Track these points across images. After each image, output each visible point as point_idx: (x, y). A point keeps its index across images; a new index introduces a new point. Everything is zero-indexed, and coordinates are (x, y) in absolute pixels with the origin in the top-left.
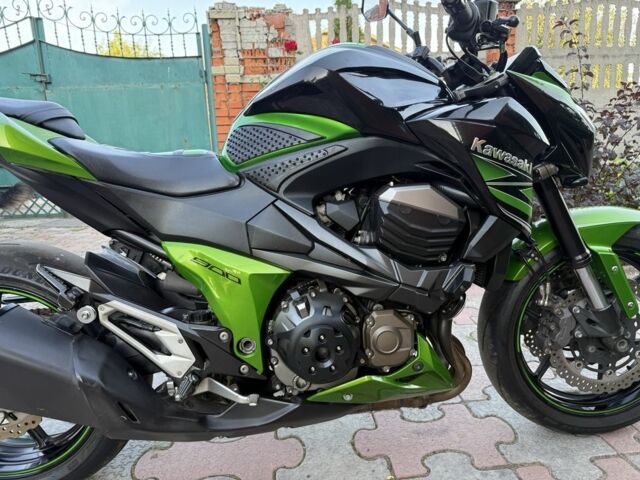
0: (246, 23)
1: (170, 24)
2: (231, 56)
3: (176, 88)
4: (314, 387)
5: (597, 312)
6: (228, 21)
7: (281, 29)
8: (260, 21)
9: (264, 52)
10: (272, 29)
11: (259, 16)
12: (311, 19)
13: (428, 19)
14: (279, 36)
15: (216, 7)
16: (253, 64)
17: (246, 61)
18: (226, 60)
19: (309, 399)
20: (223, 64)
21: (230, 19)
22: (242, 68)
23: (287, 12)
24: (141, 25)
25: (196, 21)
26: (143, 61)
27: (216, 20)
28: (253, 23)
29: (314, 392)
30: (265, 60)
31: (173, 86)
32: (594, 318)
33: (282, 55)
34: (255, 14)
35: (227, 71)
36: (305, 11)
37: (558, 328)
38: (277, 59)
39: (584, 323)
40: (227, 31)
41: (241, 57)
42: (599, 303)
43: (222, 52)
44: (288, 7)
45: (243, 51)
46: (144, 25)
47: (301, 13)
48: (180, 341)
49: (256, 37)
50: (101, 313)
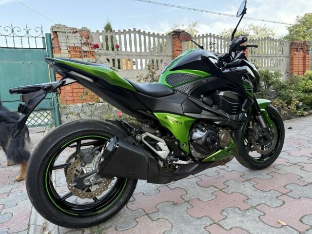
0: (71, 35)
1: (28, 32)
2: (64, 49)
3: (31, 63)
4: (204, 157)
5: (264, 129)
6: (62, 33)
7: (87, 38)
8: (78, 34)
9: (80, 48)
10: (83, 38)
11: (77, 32)
12: (100, 35)
13: (149, 39)
14: (87, 41)
15: (56, 26)
16: (75, 53)
17: (71, 52)
18: (62, 51)
19: (203, 161)
20: (60, 52)
21: (63, 32)
22: (70, 55)
23: (88, 31)
24: (11, 32)
25: (42, 31)
26: (13, 49)
27: (56, 32)
28: (74, 35)
29: (204, 159)
30: (80, 52)
31: (30, 62)
32: (263, 130)
33: (88, 50)
34: (75, 31)
35: (63, 56)
36: (98, 31)
37: (255, 134)
38: (86, 52)
39: (261, 132)
40: (61, 37)
41: (69, 50)
42: (264, 126)
43: (59, 47)
44: (88, 29)
45: (70, 47)
46: (13, 31)
47: (96, 32)
48: (165, 145)
49: (76, 41)
50: (143, 137)
